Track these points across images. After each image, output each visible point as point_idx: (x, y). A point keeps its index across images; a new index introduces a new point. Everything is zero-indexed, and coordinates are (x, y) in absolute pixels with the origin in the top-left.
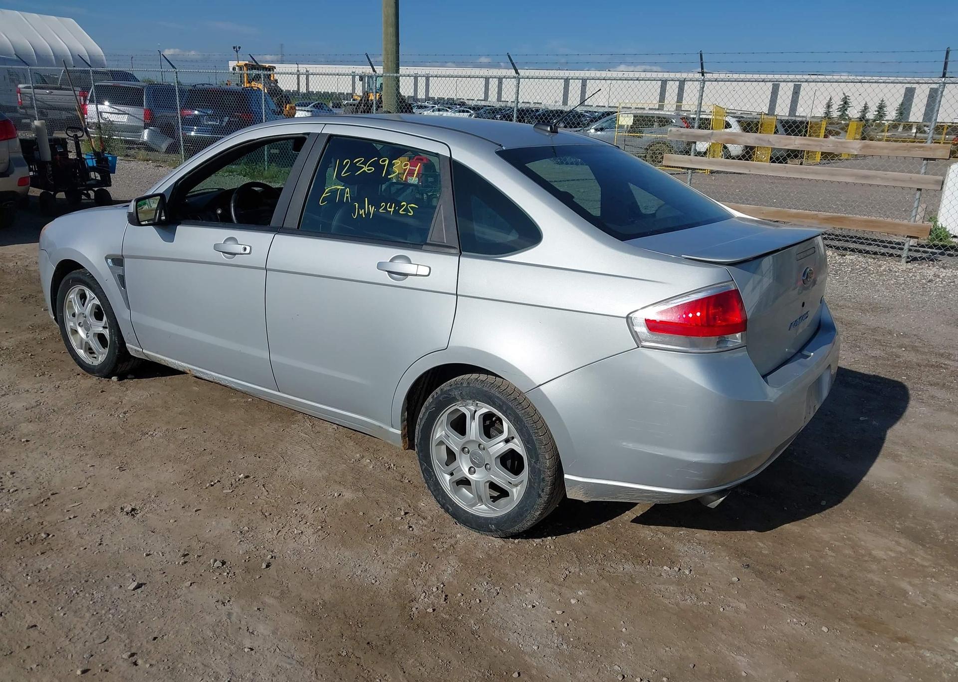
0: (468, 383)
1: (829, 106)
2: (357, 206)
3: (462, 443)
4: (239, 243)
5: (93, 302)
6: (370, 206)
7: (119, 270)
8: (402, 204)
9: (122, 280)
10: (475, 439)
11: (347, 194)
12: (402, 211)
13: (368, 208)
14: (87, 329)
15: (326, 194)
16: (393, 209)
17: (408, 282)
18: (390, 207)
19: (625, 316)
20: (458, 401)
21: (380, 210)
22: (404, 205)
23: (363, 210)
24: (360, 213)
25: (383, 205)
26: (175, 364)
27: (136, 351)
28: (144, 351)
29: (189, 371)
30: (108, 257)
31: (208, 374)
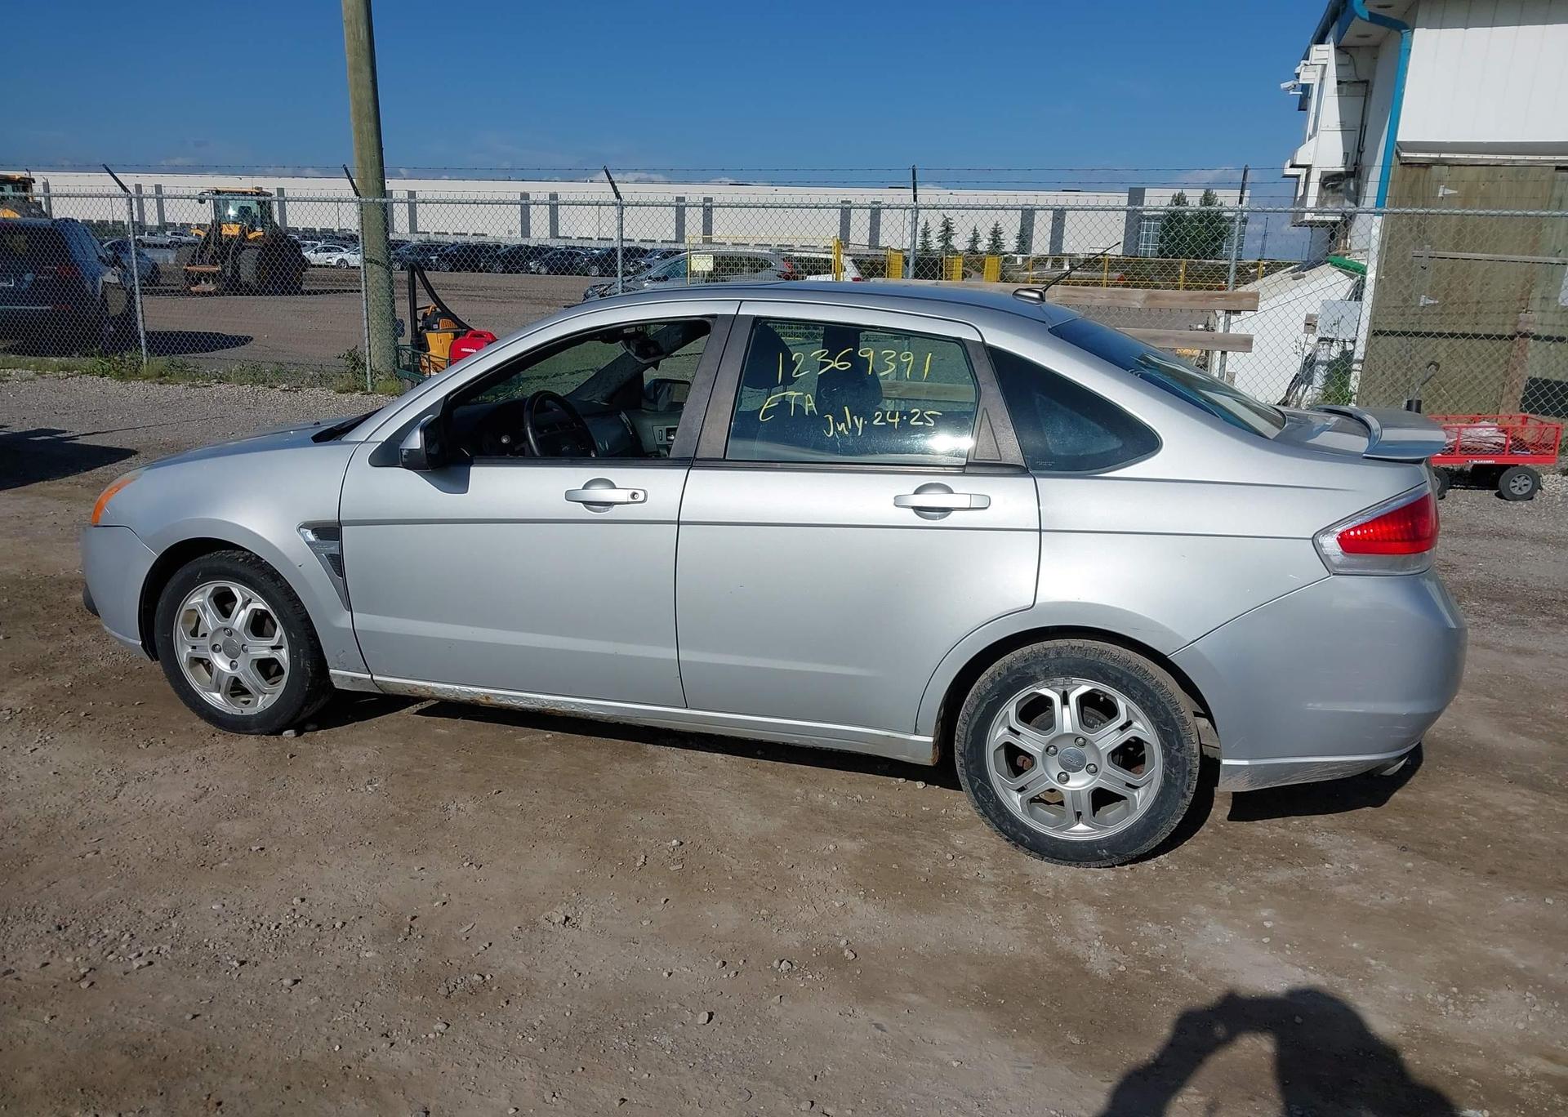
0: (1058, 653)
1: (926, 234)
2: (831, 418)
3: (1048, 740)
4: (617, 487)
5: (251, 606)
6: (855, 418)
7: (333, 548)
8: (913, 411)
9: (336, 563)
10: (1071, 732)
11: (809, 402)
12: (915, 421)
13: (853, 421)
14: (232, 655)
15: (768, 405)
16: (897, 420)
17: (953, 519)
18: (892, 417)
19: (1311, 537)
20: (1038, 680)
21: (875, 422)
22: (917, 413)
23: (843, 425)
24: (839, 429)
25: (878, 415)
26: (452, 691)
27: (353, 679)
28: (375, 678)
29: (487, 698)
30: (306, 526)
31: (530, 698)
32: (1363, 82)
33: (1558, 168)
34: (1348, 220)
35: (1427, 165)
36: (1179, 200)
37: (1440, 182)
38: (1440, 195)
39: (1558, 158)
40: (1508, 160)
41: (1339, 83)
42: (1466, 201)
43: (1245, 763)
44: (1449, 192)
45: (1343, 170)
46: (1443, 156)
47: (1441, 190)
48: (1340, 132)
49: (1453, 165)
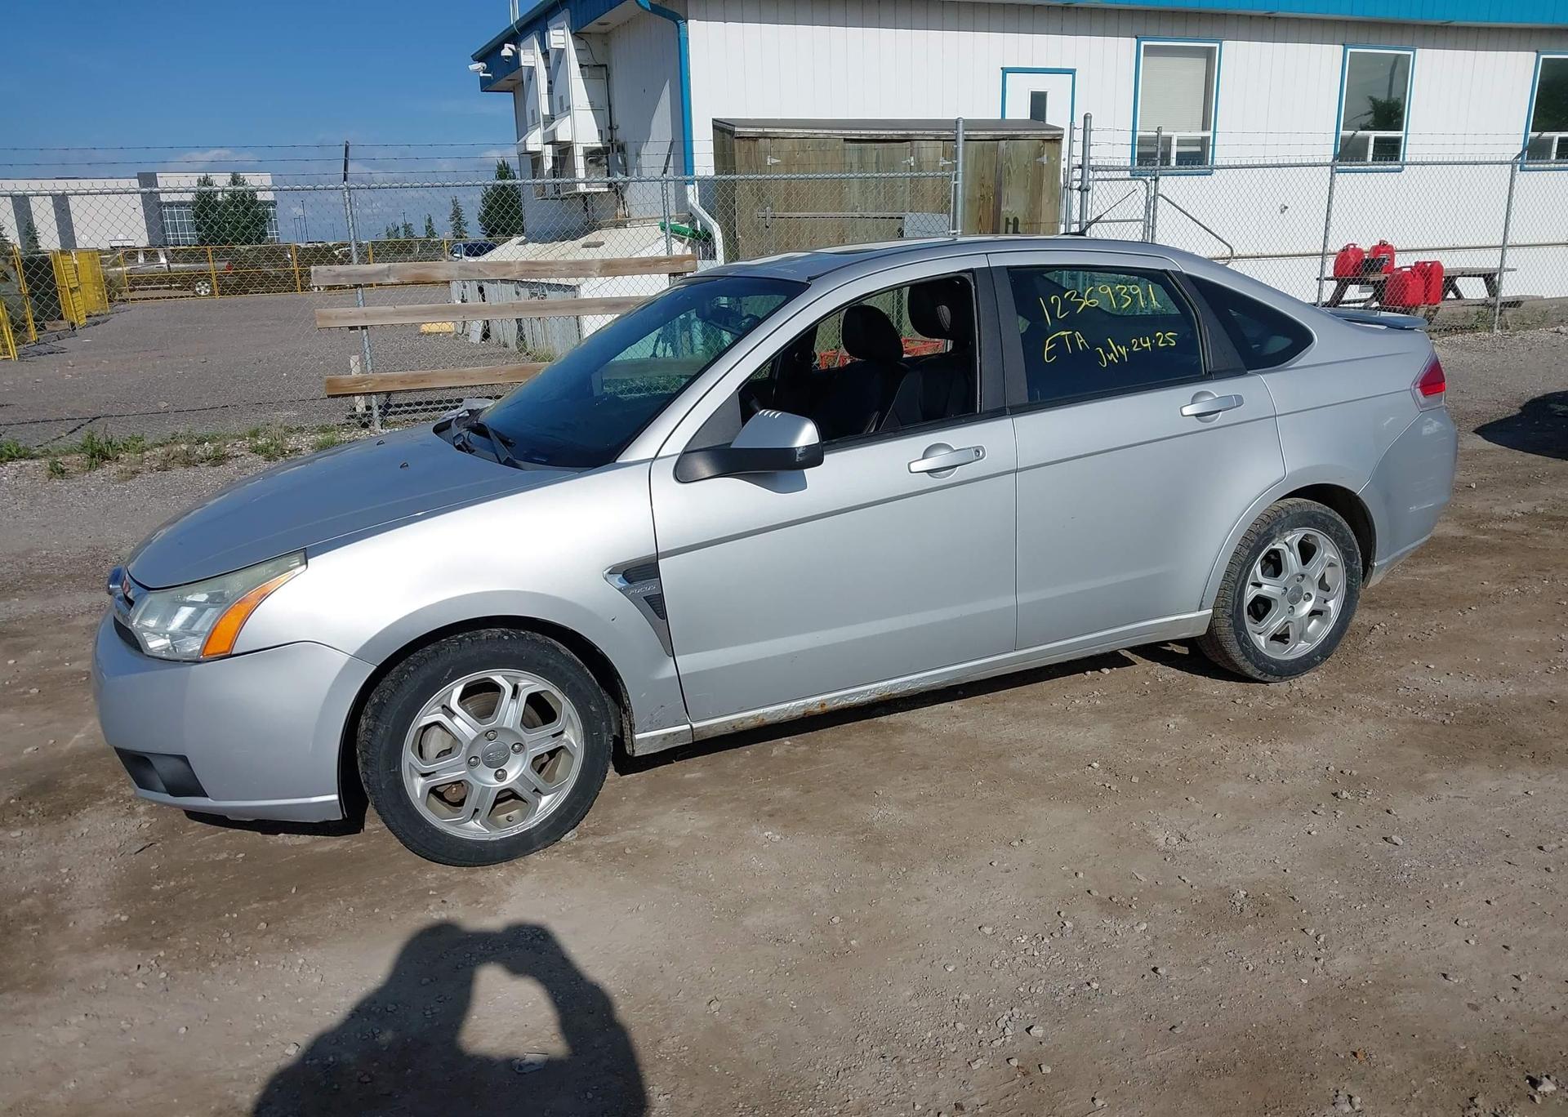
2: (1101, 351)
3: (1284, 584)
4: (955, 449)
6: (1118, 347)
7: (649, 588)
8: (1158, 335)
9: (656, 605)
10: (1295, 571)
11: (1080, 339)
12: (1162, 343)
13: (1117, 350)
14: (498, 763)
15: (1049, 346)
16: (1149, 344)
18: (1145, 342)
19: (1410, 388)
20: (1274, 538)
21: (1134, 349)
22: (1160, 336)
23: (1112, 355)
24: (1110, 359)
25: (1135, 342)
26: (785, 710)
27: (665, 737)
28: (695, 726)
29: (823, 705)
30: (613, 571)
31: (867, 691)
32: (601, 66)
33: (845, 140)
34: (617, 190)
35: (755, 139)
36: (206, 182)
37: (767, 153)
38: (768, 164)
39: (844, 132)
40: (811, 134)
41: (581, 66)
42: (788, 166)
43: (1386, 561)
44: (775, 161)
45: (600, 145)
46: (766, 130)
47: (769, 160)
48: (591, 112)
49: (775, 138)
